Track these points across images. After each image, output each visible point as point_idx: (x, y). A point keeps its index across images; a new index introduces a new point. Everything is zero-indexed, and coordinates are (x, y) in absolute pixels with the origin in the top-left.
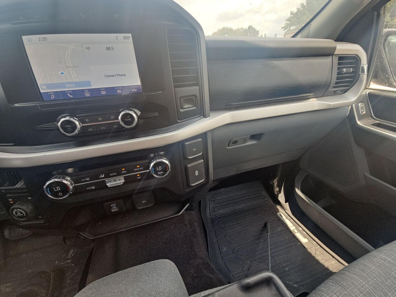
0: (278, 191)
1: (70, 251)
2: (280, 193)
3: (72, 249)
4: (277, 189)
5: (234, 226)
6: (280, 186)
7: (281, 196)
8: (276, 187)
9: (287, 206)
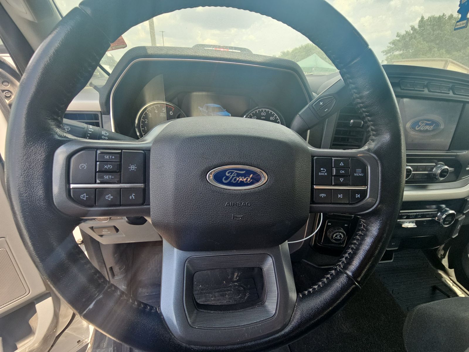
0: (442, 254)
1: (235, 274)
2: (444, 257)
3: (236, 273)
4: (442, 252)
5: (396, 283)
6: (445, 249)
7: (444, 261)
8: (441, 250)
9: (452, 272)
